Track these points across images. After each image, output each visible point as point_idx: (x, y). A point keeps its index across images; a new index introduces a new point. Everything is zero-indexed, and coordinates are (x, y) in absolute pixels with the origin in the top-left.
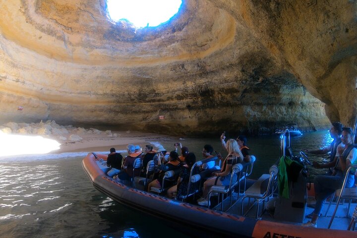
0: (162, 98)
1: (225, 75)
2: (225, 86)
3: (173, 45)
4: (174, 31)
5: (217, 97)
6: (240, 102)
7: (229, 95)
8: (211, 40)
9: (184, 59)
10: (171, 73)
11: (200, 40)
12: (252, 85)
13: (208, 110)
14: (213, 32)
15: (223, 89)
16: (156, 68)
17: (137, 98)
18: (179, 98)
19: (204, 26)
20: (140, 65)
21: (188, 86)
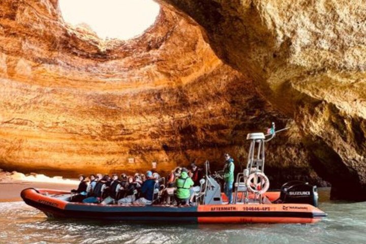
0: (132, 136)
1: (210, 108)
2: (209, 121)
3: (147, 67)
4: (149, 48)
5: (201, 136)
6: (230, 143)
7: (215, 133)
8: (195, 62)
9: (160, 87)
10: (143, 104)
11: (182, 62)
12: (245, 120)
13: (189, 152)
14: (197, 51)
15: (207, 125)
16: (125, 97)
17: (99, 135)
18: (153, 136)
19: (186, 44)
20: (105, 92)
21: (165, 121)
